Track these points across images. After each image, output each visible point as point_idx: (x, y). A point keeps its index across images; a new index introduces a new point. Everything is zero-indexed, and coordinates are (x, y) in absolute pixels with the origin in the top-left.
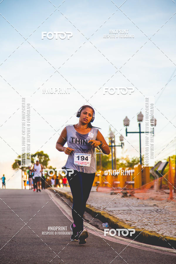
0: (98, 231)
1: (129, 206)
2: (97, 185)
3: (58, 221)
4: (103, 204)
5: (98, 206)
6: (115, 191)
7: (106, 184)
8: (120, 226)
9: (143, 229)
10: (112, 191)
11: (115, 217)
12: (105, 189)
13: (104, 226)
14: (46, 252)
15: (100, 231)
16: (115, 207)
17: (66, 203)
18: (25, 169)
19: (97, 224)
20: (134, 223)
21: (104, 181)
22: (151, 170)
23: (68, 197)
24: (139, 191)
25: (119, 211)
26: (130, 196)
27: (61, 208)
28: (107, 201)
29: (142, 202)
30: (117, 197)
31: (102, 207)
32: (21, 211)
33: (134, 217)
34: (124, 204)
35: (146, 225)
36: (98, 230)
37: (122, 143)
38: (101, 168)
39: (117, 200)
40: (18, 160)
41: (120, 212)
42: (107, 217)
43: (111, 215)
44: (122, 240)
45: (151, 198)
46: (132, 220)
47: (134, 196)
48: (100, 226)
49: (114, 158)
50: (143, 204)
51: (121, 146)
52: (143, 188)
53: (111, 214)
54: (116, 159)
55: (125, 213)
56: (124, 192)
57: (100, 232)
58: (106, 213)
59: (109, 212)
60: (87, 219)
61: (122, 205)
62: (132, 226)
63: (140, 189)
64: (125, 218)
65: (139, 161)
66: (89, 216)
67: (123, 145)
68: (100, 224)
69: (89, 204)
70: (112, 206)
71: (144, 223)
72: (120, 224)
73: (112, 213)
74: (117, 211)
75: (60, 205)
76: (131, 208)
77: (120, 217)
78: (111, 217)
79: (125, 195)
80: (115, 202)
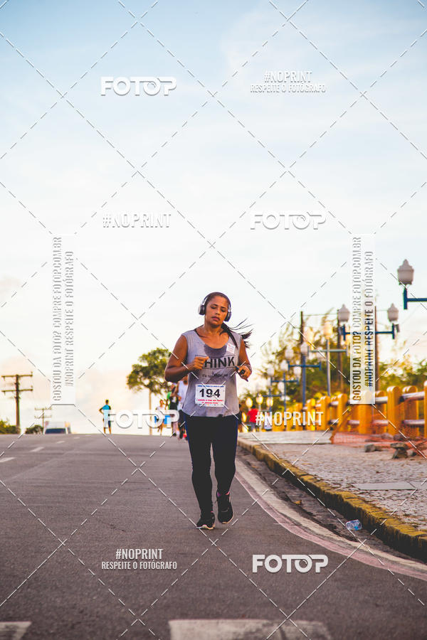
0: (335, 540)
1: (411, 480)
2: (331, 429)
4: (347, 474)
5: (335, 478)
6: (376, 444)
7: (355, 426)
8: (391, 527)
10: (370, 444)
11: (378, 506)
12: (350, 438)
13: (349, 528)
14: (211, 589)
15: (341, 539)
16: (377, 481)
17: (255, 471)
18: (157, 387)
19: (333, 522)
20: (424, 523)
21: (349, 419)
23: (262, 457)
25: (387, 491)
26: (414, 454)
28: (357, 466)
30: (381, 458)
31: (346, 480)
32: (149, 489)
34: (398, 475)
36: (335, 537)
37: (393, 326)
38: (342, 386)
39: (381, 464)
40: (141, 366)
41: (389, 495)
42: (357, 506)
43: (367, 502)
44: (396, 562)
46: (420, 513)
47: (422, 455)
48: (340, 527)
51: (392, 333)
53: (367, 498)
54: (380, 364)
56: (398, 446)
57: (340, 541)
58: (356, 496)
59: (362, 493)
60: (309, 510)
61: (396, 477)
62: (419, 529)
64: (403, 509)
66: (313, 503)
67: (395, 329)
69: (314, 473)
70: (368, 480)
72: (389, 523)
73: (368, 496)
74: (382, 493)
76: (417, 485)
77: (388, 505)
78: (367, 505)
79: (401, 453)
80: (377, 469)
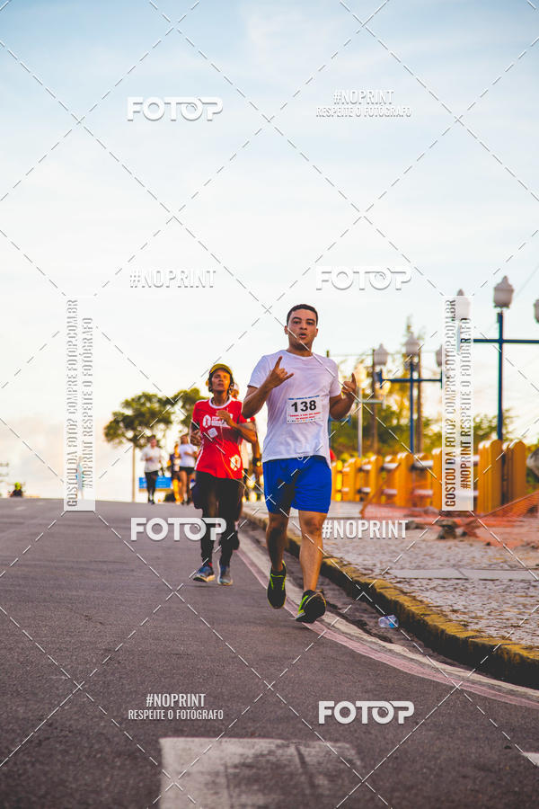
0: (366, 641)
1: (460, 566)
2: (362, 500)
3: (244, 605)
4: (381, 557)
5: (365, 563)
6: (417, 520)
7: (390, 497)
8: (435, 626)
9: (503, 638)
10: (411, 519)
11: (419, 598)
12: (385, 511)
13: (382, 626)
15: (373, 639)
16: (418, 567)
18: (142, 441)
19: (362, 617)
20: (475, 621)
21: (384, 487)
22: (532, 457)
24: (492, 520)
25: (430, 579)
26: (464, 534)
27: (253, 564)
28: (393, 548)
29: (501, 555)
30: (423, 537)
31: (379, 565)
32: (133, 570)
33: (478, 600)
34: (444, 559)
35: (515, 627)
36: (366, 636)
37: (441, 373)
38: (376, 445)
39: (423, 545)
40: (123, 414)
41: (433, 585)
42: (393, 598)
43: (405, 593)
44: (440, 670)
45: (528, 544)
46: (471, 608)
47: (475, 535)
48: (371, 623)
49: (415, 416)
50: (505, 562)
51: (440, 381)
52: (505, 513)
53: (406, 588)
54: (423, 420)
55: (450, 589)
56: (444, 523)
57: (372, 642)
58: (391, 586)
59: (399, 582)
60: (334, 602)
61: (441, 563)
62: (469, 628)
63: (494, 515)
64: (450, 603)
65: (492, 429)
66: (337, 592)
68: (371, 617)
69: (339, 555)
70: (407, 565)
71: (508, 619)
72: (433, 621)
73: (407, 586)
74: (425, 582)
75: (251, 555)
76: (468, 573)
77: (431, 598)
78: (406, 597)
79: (448, 533)
